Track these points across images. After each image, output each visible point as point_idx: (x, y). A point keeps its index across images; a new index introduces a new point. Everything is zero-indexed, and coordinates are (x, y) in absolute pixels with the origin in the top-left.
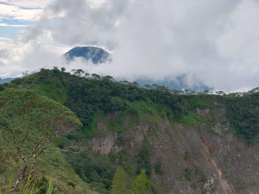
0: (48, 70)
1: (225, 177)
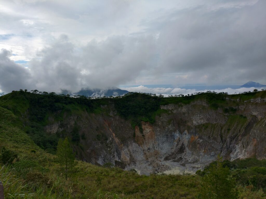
0: (17, 92)
1: (117, 136)
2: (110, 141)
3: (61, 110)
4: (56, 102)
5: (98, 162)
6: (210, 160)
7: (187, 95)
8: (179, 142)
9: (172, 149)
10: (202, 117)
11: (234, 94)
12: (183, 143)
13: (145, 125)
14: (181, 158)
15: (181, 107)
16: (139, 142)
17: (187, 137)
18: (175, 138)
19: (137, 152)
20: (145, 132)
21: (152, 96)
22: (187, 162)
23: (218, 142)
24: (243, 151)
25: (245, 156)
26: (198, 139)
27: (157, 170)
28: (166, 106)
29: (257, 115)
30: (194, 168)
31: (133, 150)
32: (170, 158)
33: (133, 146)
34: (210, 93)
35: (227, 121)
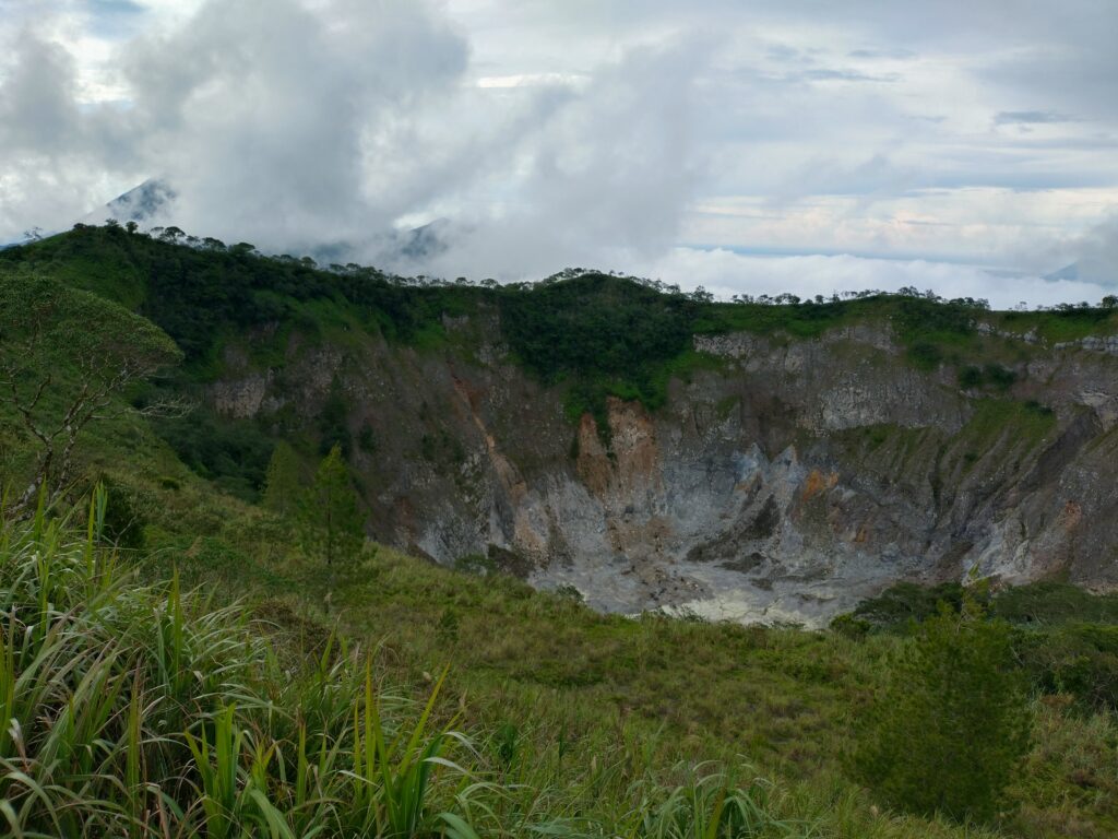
0: (92, 229)
1: (502, 450)
2: (475, 467)
3: (277, 324)
4: (256, 284)
5: (422, 545)
6: (878, 572)
7: (814, 301)
8: (756, 493)
9: (723, 517)
10: (866, 395)
11: (1014, 309)
12: (772, 497)
13: (621, 413)
14: (757, 556)
15: (781, 349)
16: (592, 482)
17: (792, 475)
18: (740, 476)
19: (582, 518)
20: (621, 443)
21: (664, 291)
22: (780, 573)
23: (917, 505)
24: (1019, 551)
25: (1021, 571)
26: (838, 487)
27: (656, 595)
28: (716, 339)
29: (1099, 406)
30: (807, 599)
31: (565, 511)
32: (712, 551)
33: (568, 495)
34: (911, 298)
35: (968, 420)
